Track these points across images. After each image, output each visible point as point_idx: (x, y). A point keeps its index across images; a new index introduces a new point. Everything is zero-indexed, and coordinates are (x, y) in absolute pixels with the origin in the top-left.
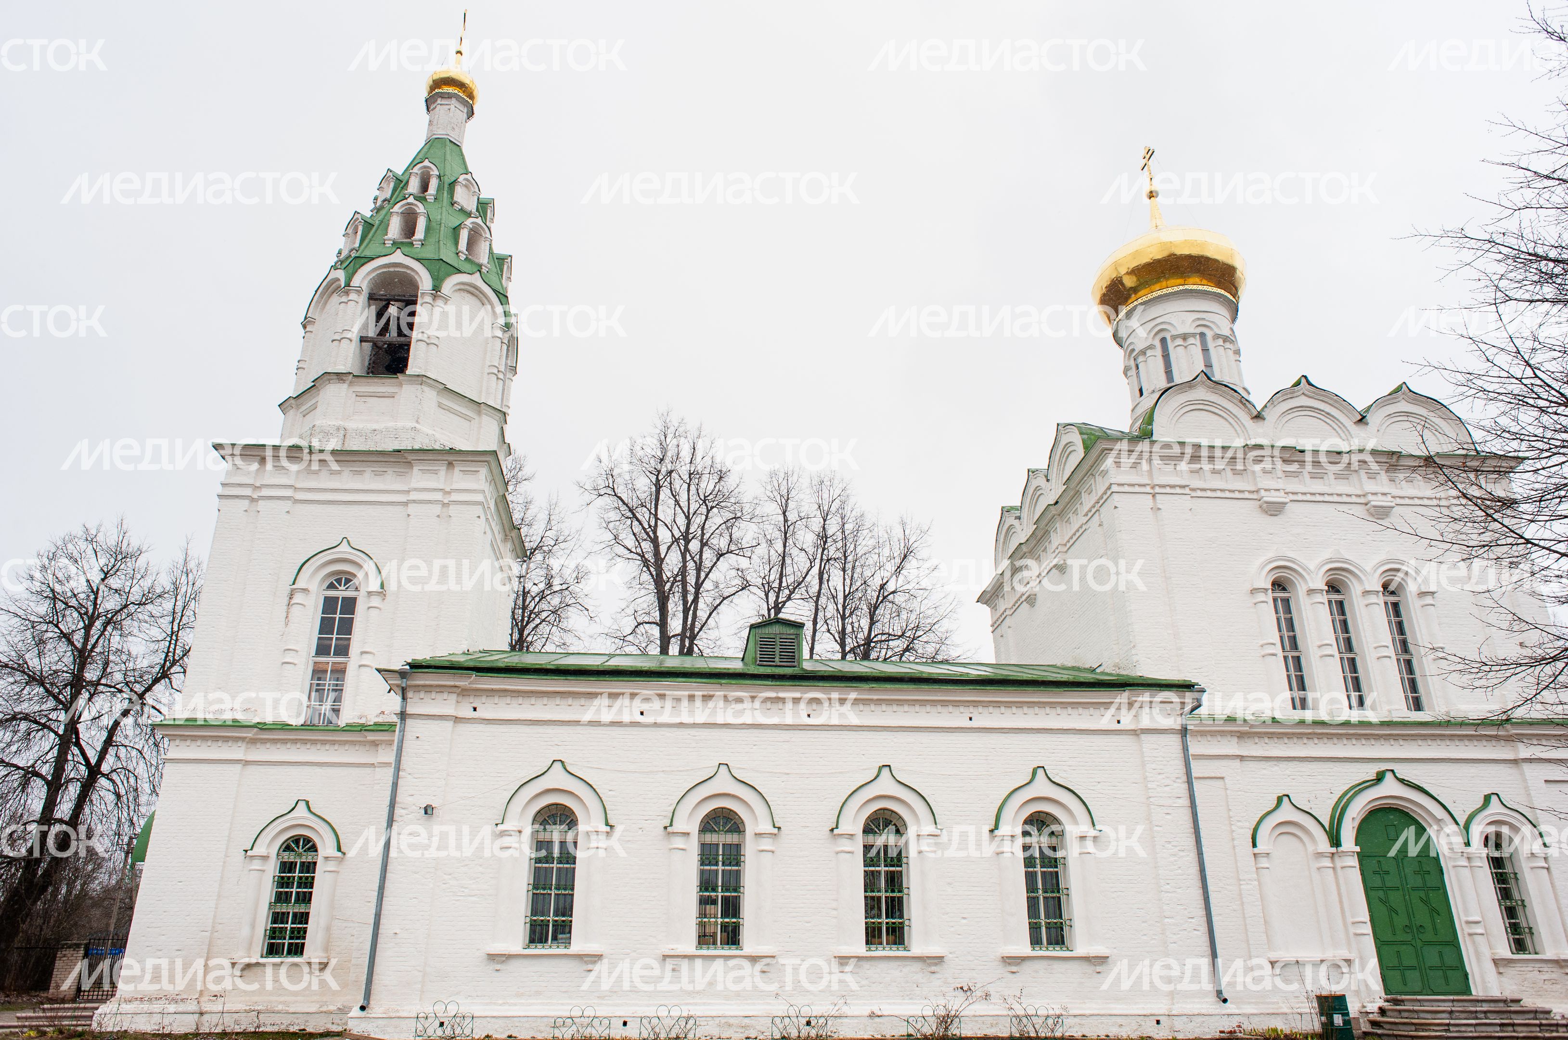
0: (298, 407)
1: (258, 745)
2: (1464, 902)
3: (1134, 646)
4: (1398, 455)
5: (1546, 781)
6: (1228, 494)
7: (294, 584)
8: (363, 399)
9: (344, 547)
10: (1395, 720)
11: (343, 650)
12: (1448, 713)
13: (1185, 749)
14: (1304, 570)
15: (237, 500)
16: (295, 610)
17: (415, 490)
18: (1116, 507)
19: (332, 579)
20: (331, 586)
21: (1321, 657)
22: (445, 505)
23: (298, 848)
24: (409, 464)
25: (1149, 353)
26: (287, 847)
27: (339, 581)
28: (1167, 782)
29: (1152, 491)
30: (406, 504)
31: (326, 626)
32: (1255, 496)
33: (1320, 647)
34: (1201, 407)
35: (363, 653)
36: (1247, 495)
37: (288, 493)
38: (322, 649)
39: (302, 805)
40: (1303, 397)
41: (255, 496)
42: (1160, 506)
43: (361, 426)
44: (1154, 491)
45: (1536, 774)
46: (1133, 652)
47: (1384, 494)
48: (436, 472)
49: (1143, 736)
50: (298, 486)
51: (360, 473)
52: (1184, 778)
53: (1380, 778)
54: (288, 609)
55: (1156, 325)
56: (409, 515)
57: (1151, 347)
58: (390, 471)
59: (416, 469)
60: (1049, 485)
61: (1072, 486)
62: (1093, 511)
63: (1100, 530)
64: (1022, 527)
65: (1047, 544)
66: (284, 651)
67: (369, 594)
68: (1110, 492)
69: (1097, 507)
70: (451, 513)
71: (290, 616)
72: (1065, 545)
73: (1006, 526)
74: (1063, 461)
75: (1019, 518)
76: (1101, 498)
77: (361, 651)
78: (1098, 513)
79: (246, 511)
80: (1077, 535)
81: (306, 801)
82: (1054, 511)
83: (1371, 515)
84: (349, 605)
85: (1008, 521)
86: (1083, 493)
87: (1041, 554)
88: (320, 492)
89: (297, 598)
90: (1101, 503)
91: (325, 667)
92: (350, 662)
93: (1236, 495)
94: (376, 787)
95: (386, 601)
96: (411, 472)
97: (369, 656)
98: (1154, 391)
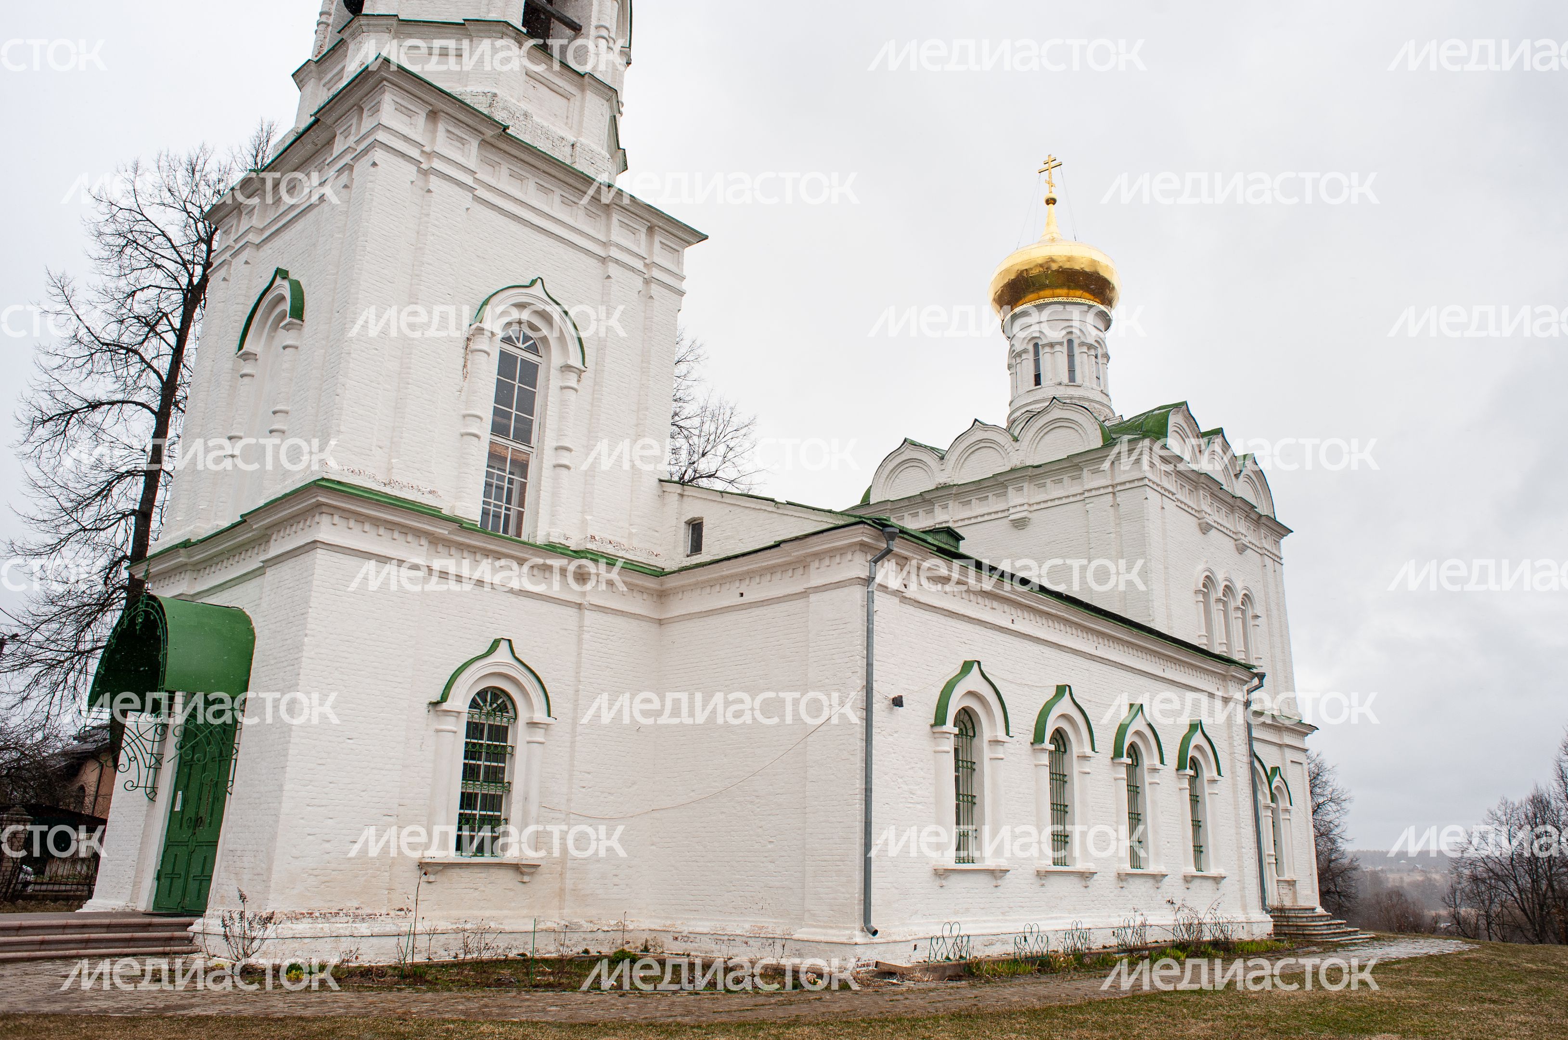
0: (397, 35)
6: (1187, 509)
9: (537, 290)
11: (524, 434)
14: (1216, 582)
15: (400, 159)
16: (482, 360)
17: (618, 246)
20: (509, 338)
22: (649, 281)
23: (489, 706)
24: (605, 206)
26: (476, 703)
27: (518, 334)
30: (603, 260)
31: (503, 394)
32: (1198, 515)
34: (1178, 430)
35: (558, 448)
36: (1194, 513)
37: (469, 180)
38: (500, 425)
39: (504, 646)
41: (426, 165)
43: (545, 124)
48: (633, 230)
50: (477, 175)
54: (466, 354)
56: (609, 277)
58: (580, 205)
59: (614, 217)
60: (1016, 445)
61: (1076, 461)
62: (1102, 491)
63: (1111, 510)
64: (943, 467)
65: (990, 495)
66: (464, 416)
67: (567, 368)
68: (1141, 483)
69: (1110, 489)
70: (653, 293)
71: (469, 364)
72: (1030, 505)
73: (904, 457)
74: (1046, 431)
75: (942, 458)
76: (1121, 484)
77: (555, 444)
78: (1111, 495)
79: (412, 182)
80: (1057, 502)
81: (510, 641)
82: (1030, 472)
83: (1238, 549)
84: (530, 373)
85: (909, 453)
86: (1085, 470)
87: (974, 501)
88: (502, 196)
89: (481, 343)
90: (1119, 488)
91: (503, 452)
92: (535, 454)
93: (1190, 510)
94: (586, 636)
95: (580, 383)
96: (604, 217)
97: (565, 453)
98: (1060, 384)
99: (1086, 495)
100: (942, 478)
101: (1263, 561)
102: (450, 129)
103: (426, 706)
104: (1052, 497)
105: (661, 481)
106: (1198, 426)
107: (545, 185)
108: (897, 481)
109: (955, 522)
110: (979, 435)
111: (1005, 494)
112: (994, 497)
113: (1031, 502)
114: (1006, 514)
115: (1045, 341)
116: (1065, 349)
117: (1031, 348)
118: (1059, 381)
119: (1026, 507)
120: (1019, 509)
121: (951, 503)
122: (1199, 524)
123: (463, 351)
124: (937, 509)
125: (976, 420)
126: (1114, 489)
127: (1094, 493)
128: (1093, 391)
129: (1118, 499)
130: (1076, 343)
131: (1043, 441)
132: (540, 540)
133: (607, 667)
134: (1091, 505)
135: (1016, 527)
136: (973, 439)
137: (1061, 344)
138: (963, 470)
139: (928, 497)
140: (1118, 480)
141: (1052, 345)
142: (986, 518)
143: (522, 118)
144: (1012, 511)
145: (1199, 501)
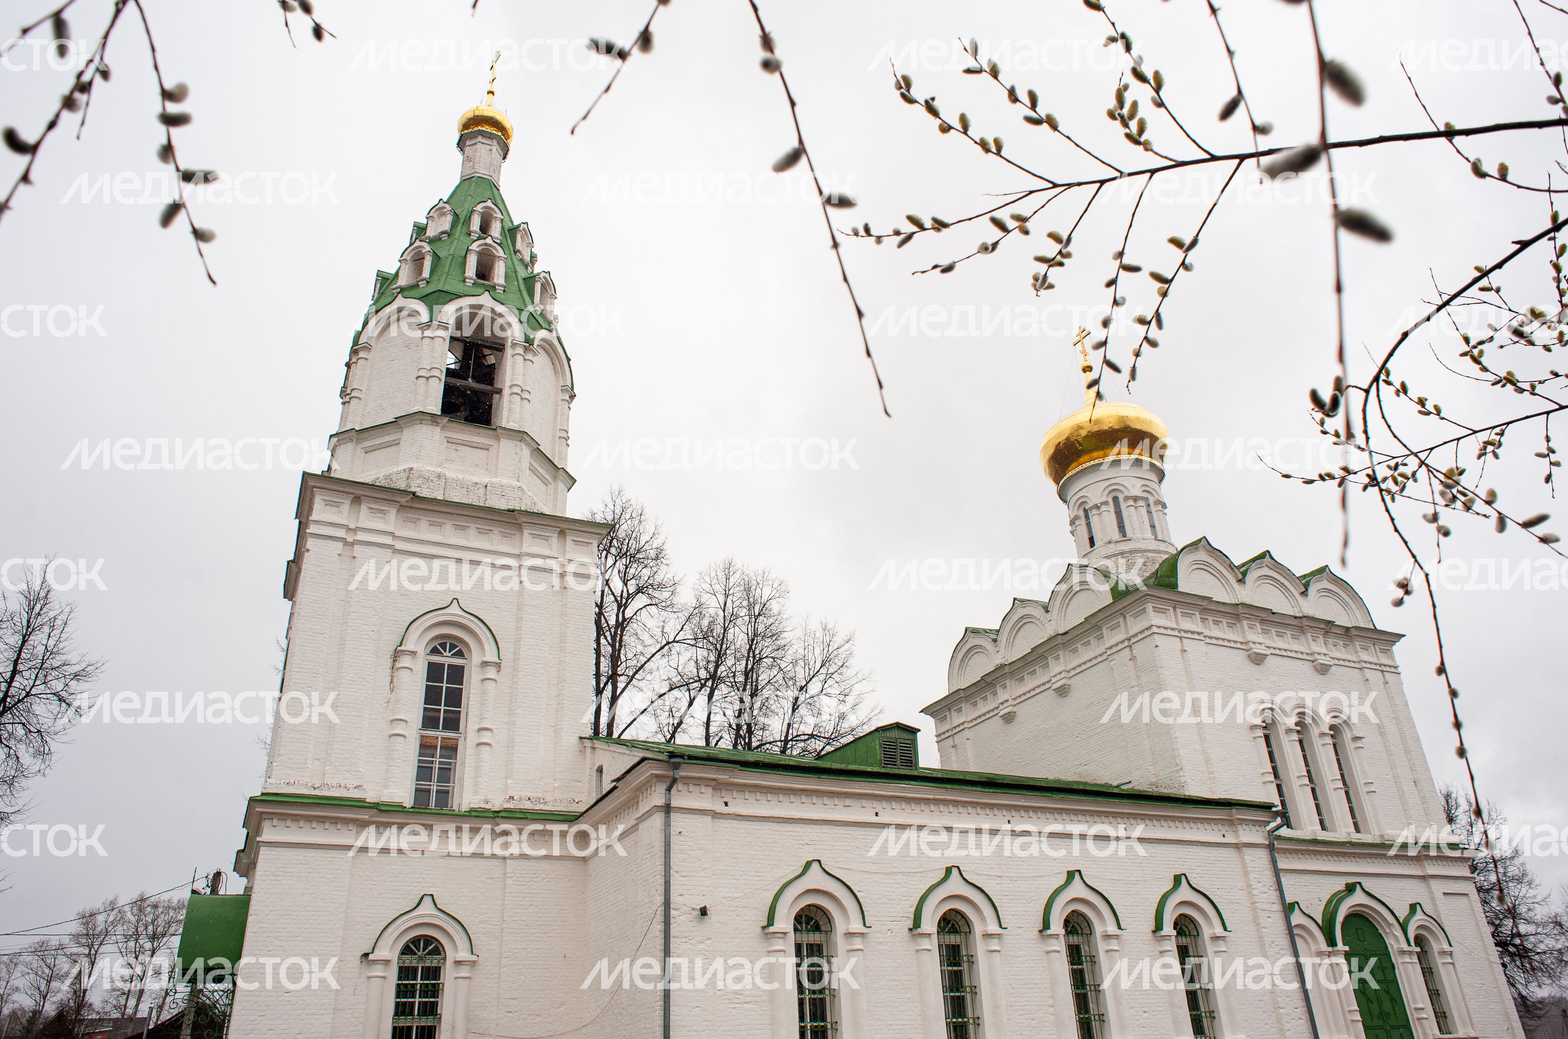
0: (359, 441)
2: (1412, 992)
3: (1181, 769)
4: (1330, 623)
5: (1444, 894)
6: (1226, 643)
7: (401, 645)
8: (454, 447)
9: (454, 609)
10: (1354, 840)
11: (453, 723)
12: (1382, 836)
13: (1274, 862)
15: (329, 542)
16: (404, 675)
17: (528, 555)
18: (1157, 646)
19: (436, 643)
20: (435, 651)
21: (1300, 786)
23: (419, 950)
24: (519, 527)
25: (1103, 508)
26: (406, 950)
27: (443, 645)
28: (1265, 889)
29: (1179, 635)
31: (432, 696)
32: (1244, 647)
33: (1298, 777)
34: (1202, 567)
35: (480, 730)
36: (1239, 645)
37: (388, 540)
38: (429, 721)
39: (427, 901)
40: (1266, 568)
41: (350, 539)
42: (1186, 649)
43: (460, 477)
44: (1182, 635)
45: (1438, 887)
46: (1181, 773)
47: (1325, 655)
48: (546, 539)
49: (1245, 850)
50: (397, 534)
51: (463, 528)
52: (1275, 886)
53: (1350, 889)
54: (393, 672)
55: (1110, 485)
57: (1106, 503)
58: (496, 530)
59: (526, 533)
60: (1048, 616)
61: (1094, 621)
62: (1120, 646)
63: (1131, 663)
64: (997, 649)
65: (1037, 668)
66: (392, 721)
67: (485, 664)
68: (1150, 632)
69: (1126, 643)
71: (395, 680)
72: (1069, 671)
73: (968, 646)
74: (1070, 597)
75: (995, 641)
76: (1136, 635)
77: (478, 727)
78: (1128, 649)
79: (340, 555)
80: (1089, 665)
81: (432, 895)
82: (1060, 640)
83: (1317, 671)
84: (457, 673)
85: (973, 641)
86: (1104, 629)
87: (1026, 676)
88: (421, 544)
89: (405, 661)
90: (1133, 640)
91: (434, 742)
92: (463, 739)
93: (1232, 644)
94: (509, 881)
95: (501, 673)
96: (518, 535)
97: (488, 733)
98: (1110, 542)
99: (1109, 652)
100: (998, 660)
101: (1364, 675)
102: (372, 506)
103: (359, 958)
104: (1083, 660)
105: (581, 738)
106: (1227, 557)
107: (462, 524)
108: (968, 668)
109: (1015, 699)
110: (1021, 612)
111: (1047, 666)
112: (1041, 670)
113: (1069, 668)
114: (1047, 686)
115: (1090, 505)
116: (1111, 508)
117: (1081, 513)
118: (1109, 539)
119: (1063, 675)
120: (1059, 677)
121: (1008, 682)
122: (1249, 656)
123: (389, 671)
124: (1000, 690)
125: (1015, 599)
126: (1129, 642)
127: (1114, 649)
128: (1146, 541)
129: (1134, 652)
130: (1121, 498)
131: (1070, 607)
132: (465, 808)
133: (531, 905)
134: (1114, 662)
135: (1060, 695)
136: (1015, 618)
138: (1014, 649)
139: (989, 680)
140: (1132, 633)
141: (1097, 507)
142: (1037, 691)
143: (436, 479)
144: (1054, 680)
145: (1243, 632)
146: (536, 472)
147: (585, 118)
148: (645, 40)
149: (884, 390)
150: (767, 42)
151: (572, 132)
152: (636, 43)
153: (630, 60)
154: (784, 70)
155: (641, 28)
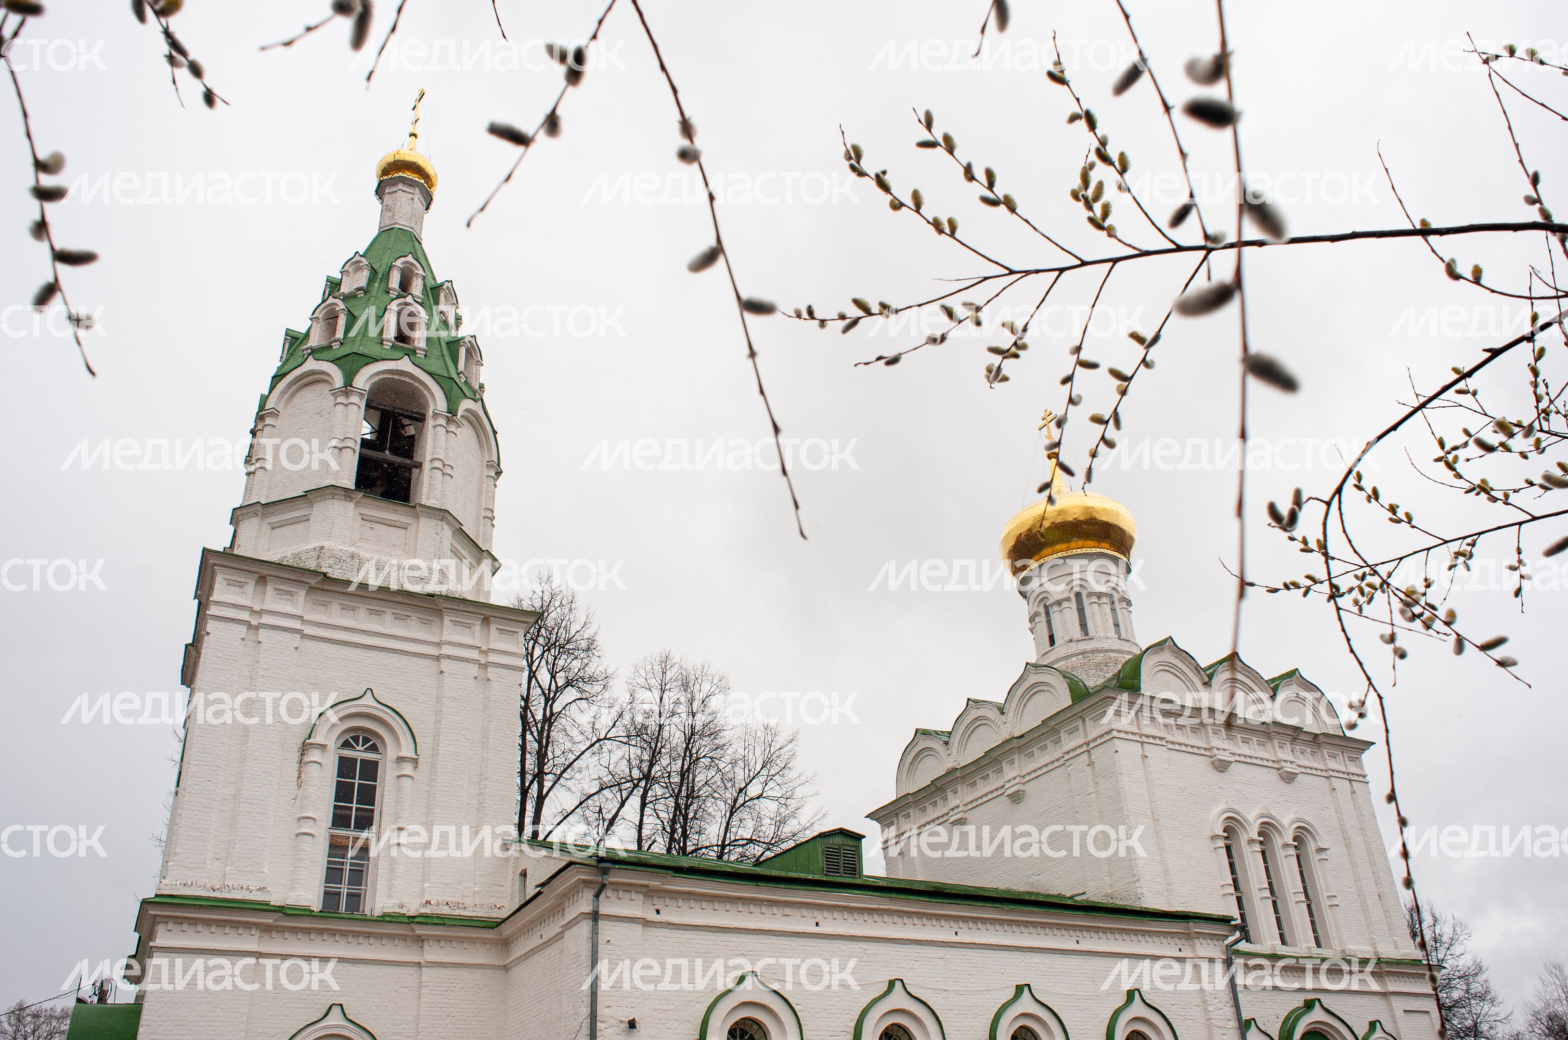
0: (265, 516)
1: (274, 934)
3: (1138, 880)
4: (1298, 729)
5: (1405, 1011)
6: (1190, 749)
7: (309, 738)
8: (370, 525)
9: (368, 700)
10: (1314, 955)
11: (365, 822)
12: (1343, 950)
14: (1246, 822)
15: (232, 624)
16: (313, 769)
17: (449, 643)
18: (1116, 751)
19: (348, 737)
20: (346, 745)
21: (1261, 898)
22: (485, 666)
24: (439, 613)
25: (1065, 604)
27: (356, 739)
28: (1221, 1005)
29: (1140, 740)
30: (438, 658)
31: (343, 792)
32: (1207, 753)
33: (1260, 890)
34: (1167, 668)
35: (394, 830)
36: (1202, 752)
37: (296, 624)
38: (340, 819)
39: (336, 1011)
40: (1234, 670)
41: (254, 623)
42: (1147, 754)
43: (376, 557)
44: (1143, 740)
45: (1399, 1004)
46: (1137, 885)
47: (1291, 762)
48: (469, 626)
50: (306, 618)
51: (378, 613)
52: (1232, 1003)
53: (1309, 1005)
54: (301, 767)
56: (442, 672)
58: (414, 616)
59: (447, 620)
60: (1004, 717)
61: (1051, 724)
62: (1078, 751)
63: (1089, 769)
64: (949, 752)
65: (991, 771)
66: (299, 819)
67: (401, 760)
68: (1109, 737)
69: (1085, 748)
70: (489, 675)
71: (303, 776)
72: (1023, 777)
73: (918, 748)
74: (1027, 698)
75: (946, 743)
76: (1095, 739)
77: (392, 826)
78: (1086, 754)
79: (243, 639)
80: (1044, 770)
81: (341, 1005)
82: (1015, 743)
83: (1283, 778)
84: (371, 769)
85: (923, 743)
86: (1062, 732)
87: (979, 780)
88: (332, 629)
89: (314, 755)
90: (1092, 745)
91: (344, 842)
92: (375, 839)
93: (1196, 751)
94: (424, 991)
95: (418, 769)
96: (438, 621)
97: (402, 833)
98: (1071, 641)
99: (1066, 757)
100: (950, 764)
101: (1331, 784)
102: (278, 587)
104: (1038, 765)
105: (504, 839)
106: (1193, 659)
107: (376, 608)
108: (918, 772)
109: (966, 805)
110: (974, 713)
111: (1000, 770)
112: (995, 774)
113: (1024, 773)
114: (1000, 792)
115: (1051, 601)
116: (1073, 604)
117: (1042, 610)
118: (1070, 638)
119: (1018, 780)
120: (1013, 783)
121: (959, 787)
122: (1212, 763)
123: (297, 765)
124: (950, 796)
125: (969, 699)
126: (1088, 747)
127: (1072, 754)
128: (1109, 640)
129: (1093, 757)
130: (1084, 594)
131: (1025, 711)
132: (377, 912)
133: (448, 1016)
134: (1071, 767)
135: (1014, 801)
136: (969, 719)
137: (1068, 599)
138: (967, 751)
139: (939, 784)
140: (1090, 737)
141: (1059, 603)
142: (990, 796)
143: (349, 560)
144: (1007, 786)
145: (1207, 737)
146: (458, 554)
147: (482, 209)
148: (552, 124)
149: (800, 511)
150: (687, 129)
151: (468, 225)
152: (542, 126)
153: (533, 147)
154: (703, 160)
155: (548, 111)
